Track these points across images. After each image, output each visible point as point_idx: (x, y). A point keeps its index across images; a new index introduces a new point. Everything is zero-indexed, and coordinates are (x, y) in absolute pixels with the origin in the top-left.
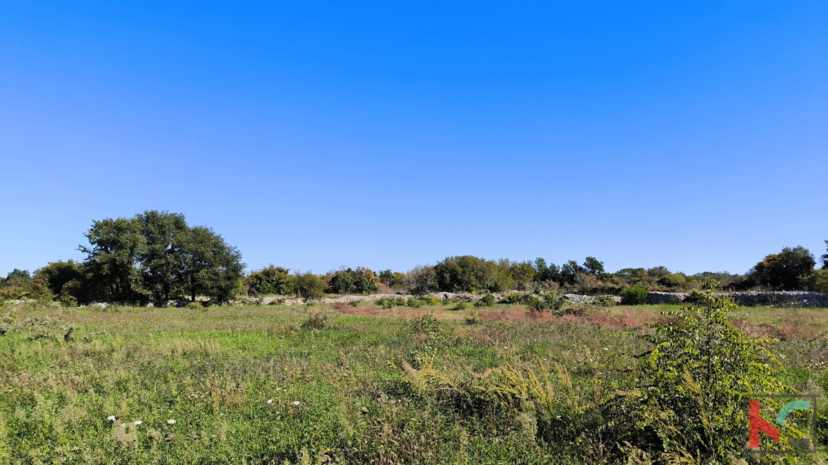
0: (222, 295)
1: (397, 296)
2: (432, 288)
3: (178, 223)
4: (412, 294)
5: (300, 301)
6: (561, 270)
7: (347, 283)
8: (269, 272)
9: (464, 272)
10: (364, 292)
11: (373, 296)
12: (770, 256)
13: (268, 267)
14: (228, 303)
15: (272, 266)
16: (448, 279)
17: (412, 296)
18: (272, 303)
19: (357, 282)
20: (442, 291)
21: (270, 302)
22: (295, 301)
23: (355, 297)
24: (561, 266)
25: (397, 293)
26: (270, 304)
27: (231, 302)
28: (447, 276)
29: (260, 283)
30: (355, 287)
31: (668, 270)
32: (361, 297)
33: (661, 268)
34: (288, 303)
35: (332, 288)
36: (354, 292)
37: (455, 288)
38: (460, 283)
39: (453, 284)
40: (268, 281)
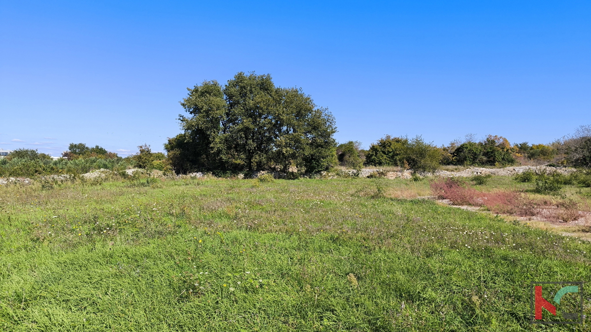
0: (312, 166)
1: (549, 169)
3: (264, 85)
4: (575, 166)
5: (407, 174)
7: (475, 154)
8: (385, 143)
10: (497, 163)
11: (511, 168)
13: (384, 138)
14: (321, 174)
15: (388, 137)
17: (574, 170)
18: (370, 177)
19: (488, 152)
21: (368, 174)
22: (399, 174)
23: (484, 171)
25: (550, 166)
26: (368, 177)
27: (324, 173)
29: (376, 154)
30: (485, 159)
32: (494, 170)
34: (391, 176)
35: (456, 159)
36: (483, 164)
40: (384, 152)
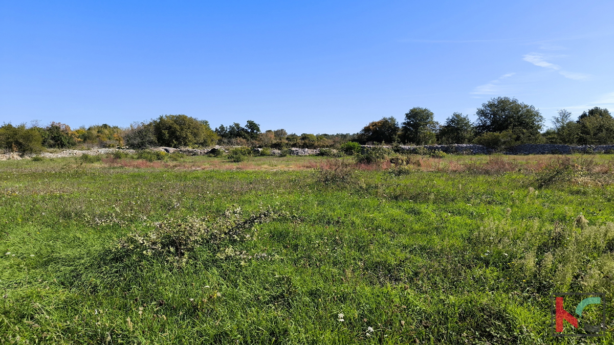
2: (151, 143)
5: (16, 156)
6: (228, 130)
9: (182, 129)
11: (96, 150)
12: (373, 123)
16: (167, 135)
20: (161, 146)
22: (8, 156)
23: (78, 152)
24: (228, 127)
28: (166, 132)
31: (286, 131)
33: (282, 130)
37: (173, 143)
38: (177, 139)
39: (172, 139)
